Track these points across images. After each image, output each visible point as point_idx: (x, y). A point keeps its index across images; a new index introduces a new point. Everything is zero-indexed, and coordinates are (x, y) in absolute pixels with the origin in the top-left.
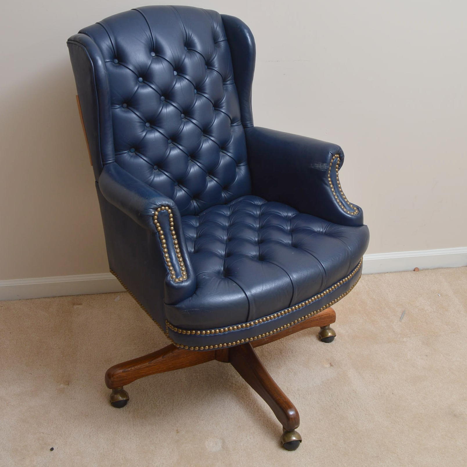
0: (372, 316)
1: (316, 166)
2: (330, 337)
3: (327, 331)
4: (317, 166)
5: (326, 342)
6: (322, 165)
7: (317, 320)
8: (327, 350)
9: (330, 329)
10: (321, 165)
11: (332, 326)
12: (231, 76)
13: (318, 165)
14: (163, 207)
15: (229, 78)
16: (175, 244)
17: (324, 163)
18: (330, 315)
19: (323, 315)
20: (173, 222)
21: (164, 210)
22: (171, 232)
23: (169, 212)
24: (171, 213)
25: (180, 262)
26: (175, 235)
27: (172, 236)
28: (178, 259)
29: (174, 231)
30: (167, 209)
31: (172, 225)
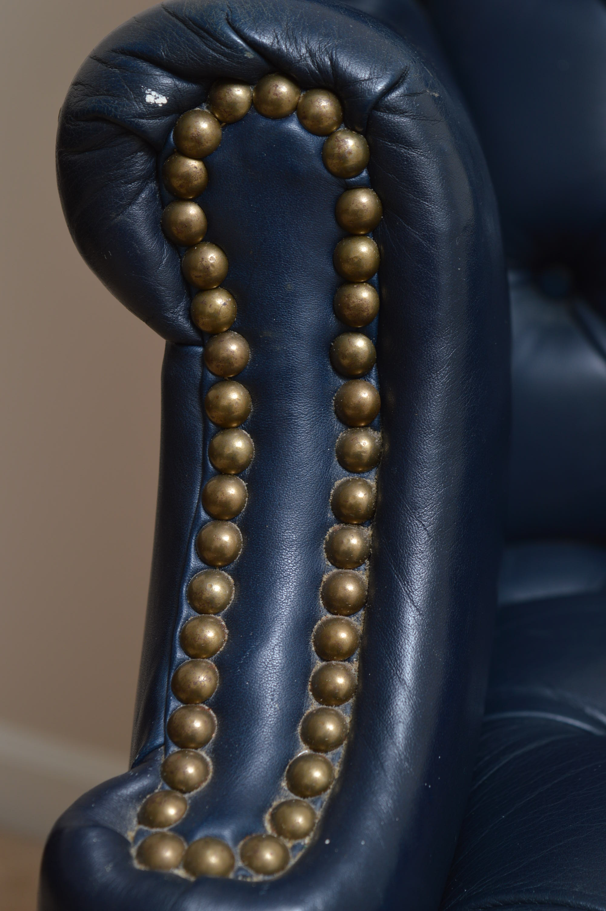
14: (284, 89)
16: (346, 516)
20: (379, 290)
21: (294, 126)
22: (342, 382)
23: (342, 157)
24: (364, 174)
25: (321, 703)
26: (371, 432)
27: (338, 426)
28: (319, 664)
29: (370, 387)
30: (318, 118)
31: (359, 308)
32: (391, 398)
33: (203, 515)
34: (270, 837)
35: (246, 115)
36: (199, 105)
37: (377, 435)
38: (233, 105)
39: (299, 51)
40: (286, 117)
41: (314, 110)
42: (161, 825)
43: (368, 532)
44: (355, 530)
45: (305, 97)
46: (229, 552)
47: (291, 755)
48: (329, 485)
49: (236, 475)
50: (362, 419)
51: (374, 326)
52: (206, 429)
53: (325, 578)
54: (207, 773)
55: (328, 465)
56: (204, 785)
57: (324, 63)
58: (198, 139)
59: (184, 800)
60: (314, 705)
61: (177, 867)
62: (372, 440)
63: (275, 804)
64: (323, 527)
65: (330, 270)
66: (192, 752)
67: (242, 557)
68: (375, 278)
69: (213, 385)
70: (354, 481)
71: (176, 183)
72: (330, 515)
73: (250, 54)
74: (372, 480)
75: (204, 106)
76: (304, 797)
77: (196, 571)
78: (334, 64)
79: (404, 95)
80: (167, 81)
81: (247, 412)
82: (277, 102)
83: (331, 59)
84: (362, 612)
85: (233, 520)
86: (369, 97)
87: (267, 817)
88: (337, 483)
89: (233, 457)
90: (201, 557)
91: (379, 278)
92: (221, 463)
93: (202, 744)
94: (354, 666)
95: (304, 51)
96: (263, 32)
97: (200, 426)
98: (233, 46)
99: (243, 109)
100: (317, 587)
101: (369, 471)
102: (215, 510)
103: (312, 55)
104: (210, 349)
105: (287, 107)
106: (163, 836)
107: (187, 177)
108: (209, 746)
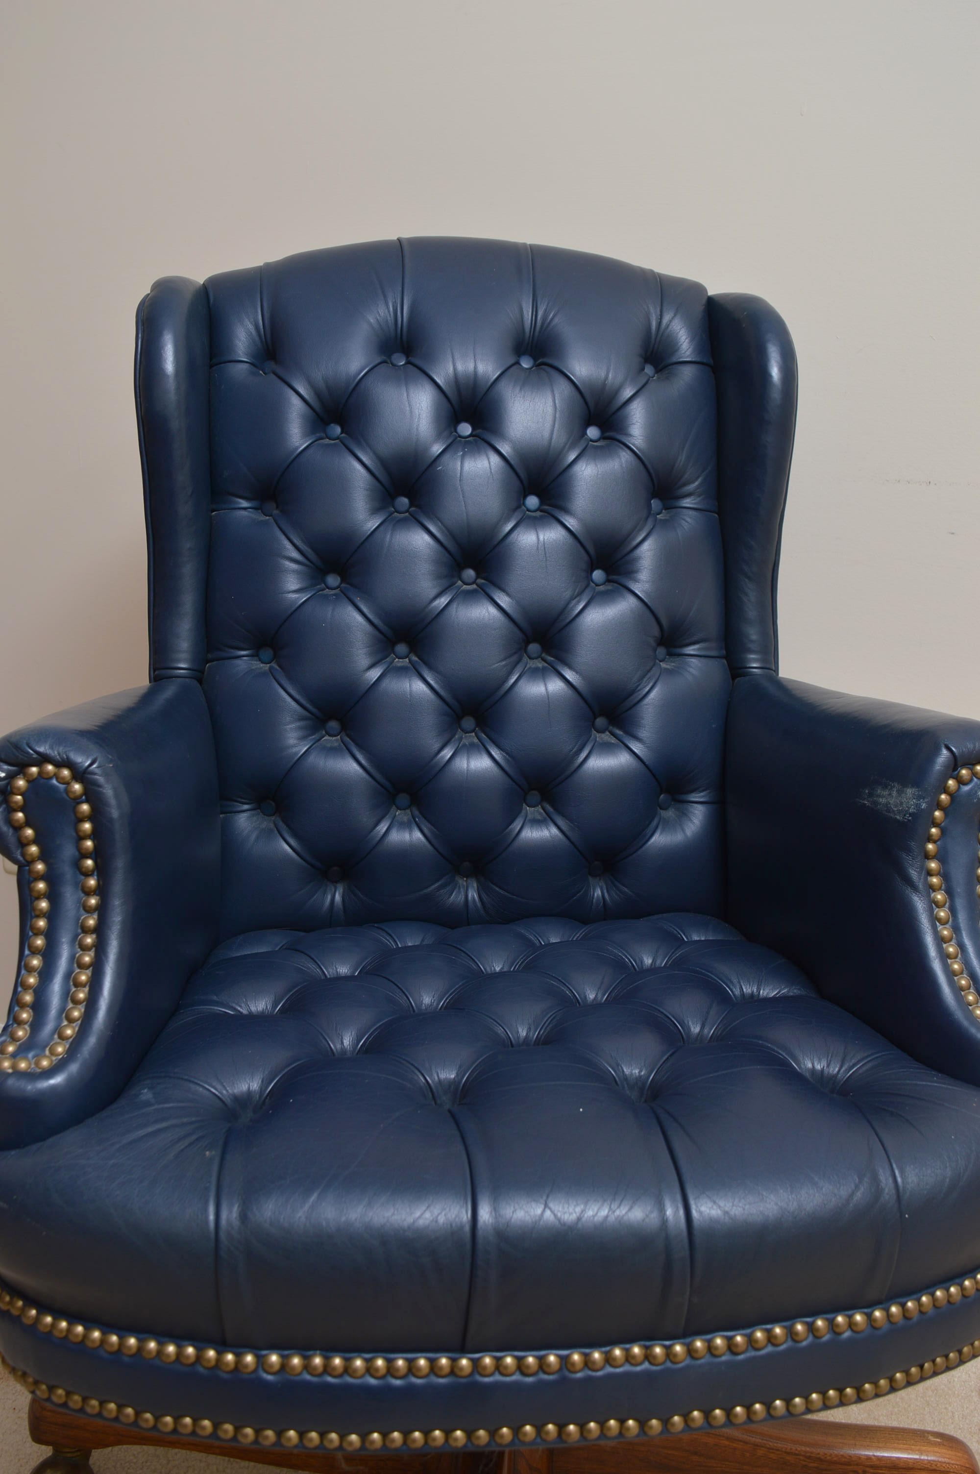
1: (879, 796)
4: (883, 797)
6: (900, 792)
10: (894, 793)
12: (700, 480)
13: (886, 793)
14: (50, 767)
15: (691, 487)
16: (86, 930)
17: (907, 787)
20: (93, 841)
21: (54, 781)
22: (83, 877)
23: (74, 792)
24: (84, 797)
25: (74, 1004)
26: (95, 897)
27: (83, 895)
28: (74, 989)
29: (94, 879)
30: (63, 778)
31: (87, 849)
32: (101, 883)
33: (31, 934)
34: (47, 1057)
35: (36, 779)
36: (19, 774)
37: (98, 898)
38: (32, 775)
39: (54, 753)
40: (51, 778)
41: (62, 775)
42: (7, 1054)
43: (94, 936)
44: (89, 936)
45: (58, 770)
46: (40, 947)
47: (59, 1026)
48: (79, 919)
49: (43, 917)
50: (91, 892)
51: (93, 855)
52: (31, 899)
53: (77, 955)
54: (26, 1034)
55: (78, 910)
56: (25, 1038)
57: (64, 757)
58: (19, 788)
59: (16, 1045)
60: (70, 1005)
61: (9, 1068)
62: (96, 899)
63: (51, 1044)
64: (77, 936)
65: (74, 834)
66: (22, 1026)
67: (45, 949)
68: (92, 837)
69: (32, 882)
70: (88, 917)
71: (12, 805)
72: (80, 931)
73: (35, 756)
74: (96, 916)
75: (21, 775)
76: (63, 1040)
77: (28, 955)
78: (68, 758)
79: (98, 767)
80: (6, 767)
81: (46, 892)
82: (48, 773)
83: (66, 756)
84: (91, 968)
85: (41, 934)
86: (81, 770)
87: (47, 1049)
88: (82, 918)
89: (41, 910)
90: (30, 949)
91: (94, 837)
92: (37, 913)
93: (26, 1023)
94: (87, 989)
95: (56, 753)
96: (40, 747)
97: (29, 898)
98: (28, 753)
99: (35, 776)
100: (74, 959)
101: (95, 912)
102: (35, 931)
103: (59, 754)
104: (31, 867)
105: (52, 774)
106: (6, 1058)
107: (16, 803)
108: (29, 1023)
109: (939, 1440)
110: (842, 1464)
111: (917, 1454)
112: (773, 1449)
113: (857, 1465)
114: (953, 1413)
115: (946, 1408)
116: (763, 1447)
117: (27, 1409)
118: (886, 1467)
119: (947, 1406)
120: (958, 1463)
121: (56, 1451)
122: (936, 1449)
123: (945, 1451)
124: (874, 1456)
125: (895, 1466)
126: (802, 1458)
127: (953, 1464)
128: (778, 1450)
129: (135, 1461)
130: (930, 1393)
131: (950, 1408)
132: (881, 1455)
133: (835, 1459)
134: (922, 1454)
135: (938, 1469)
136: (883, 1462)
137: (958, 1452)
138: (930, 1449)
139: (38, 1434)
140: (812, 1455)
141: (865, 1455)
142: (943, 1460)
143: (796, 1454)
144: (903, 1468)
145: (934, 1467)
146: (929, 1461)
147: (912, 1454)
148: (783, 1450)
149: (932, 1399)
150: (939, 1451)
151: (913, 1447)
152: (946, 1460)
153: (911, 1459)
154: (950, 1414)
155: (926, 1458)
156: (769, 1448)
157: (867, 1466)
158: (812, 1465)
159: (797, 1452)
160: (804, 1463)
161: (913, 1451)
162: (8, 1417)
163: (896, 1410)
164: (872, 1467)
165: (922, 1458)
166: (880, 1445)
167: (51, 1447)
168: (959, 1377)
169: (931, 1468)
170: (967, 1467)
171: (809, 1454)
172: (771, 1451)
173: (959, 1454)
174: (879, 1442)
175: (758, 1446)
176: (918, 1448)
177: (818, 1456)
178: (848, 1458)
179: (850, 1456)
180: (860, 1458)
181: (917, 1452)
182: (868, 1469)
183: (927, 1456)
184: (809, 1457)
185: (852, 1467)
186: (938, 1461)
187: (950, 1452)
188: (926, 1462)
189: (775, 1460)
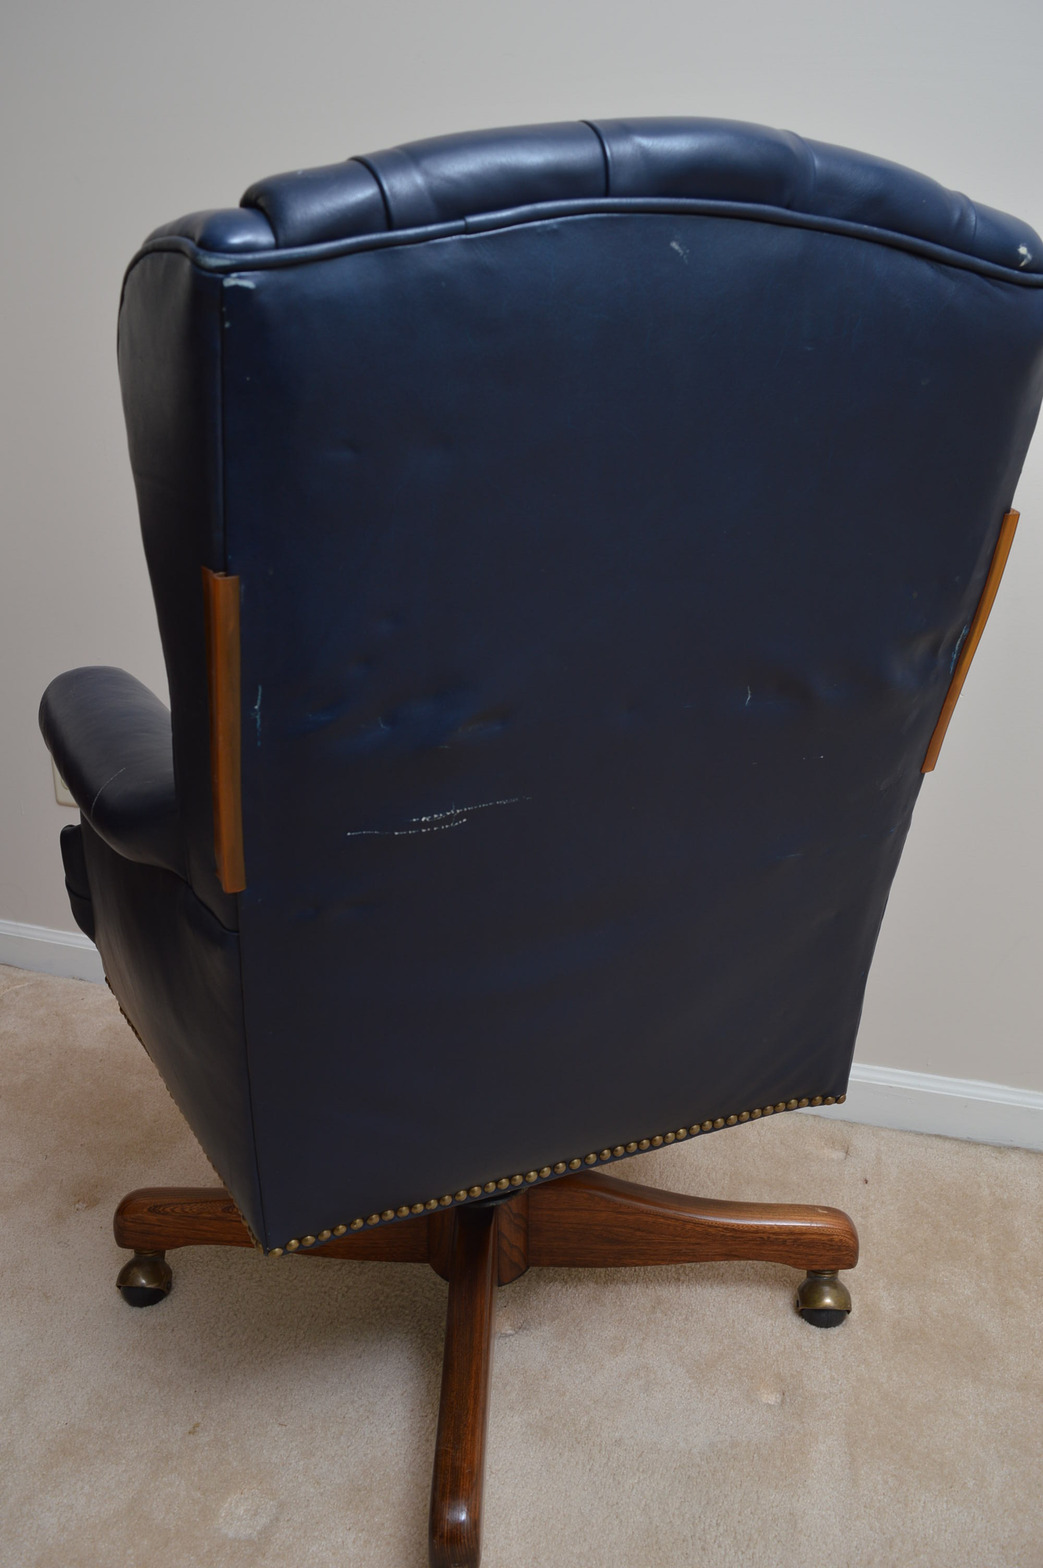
0: (1013, 1287)
2: (827, 1310)
3: (827, 1289)
5: (812, 1322)
7: (784, 1242)
8: (799, 1347)
9: (834, 1284)
11: (845, 1276)
18: (831, 1240)
19: (805, 1234)
109: (826, 1212)
110: (752, 1233)
111: (809, 1223)
112: (698, 1224)
113: (763, 1233)
114: (843, 1197)
115: (837, 1194)
116: (690, 1222)
117: (112, 1227)
118: (784, 1233)
119: (839, 1192)
120: (840, 1228)
121: (138, 1252)
122: (823, 1219)
123: (830, 1219)
124: (776, 1225)
125: (792, 1232)
126: (720, 1229)
127: (836, 1229)
128: (702, 1224)
129: (201, 1260)
130: (826, 1183)
131: (841, 1194)
132: (782, 1224)
133: (746, 1229)
134: (812, 1223)
135: (824, 1233)
136: (783, 1230)
137: (840, 1220)
138: (819, 1219)
139: (122, 1239)
140: (729, 1227)
141: (769, 1225)
142: (829, 1226)
143: (716, 1227)
144: (798, 1234)
145: (822, 1232)
146: (818, 1227)
147: (805, 1223)
148: (707, 1224)
149: (827, 1188)
150: (826, 1219)
151: (806, 1218)
152: (831, 1226)
153: (804, 1226)
154: (841, 1198)
155: (815, 1225)
156: (695, 1224)
157: (771, 1233)
158: (729, 1234)
159: (716, 1225)
160: (722, 1233)
161: (806, 1221)
162: (97, 1234)
163: (799, 1196)
164: (774, 1234)
165: (813, 1225)
166: (781, 1217)
167: (133, 1250)
168: (848, 1171)
169: (819, 1232)
170: (847, 1231)
171: (726, 1226)
172: (697, 1225)
173: (840, 1222)
174: (780, 1215)
175: (687, 1222)
176: (809, 1218)
177: (734, 1227)
178: (756, 1227)
179: (758, 1227)
180: (765, 1228)
181: (809, 1221)
182: (771, 1235)
183: (817, 1223)
184: (726, 1229)
185: (759, 1235)
186: (825, 1227)
187: (834, 1220)
188: (816, 1228)
189: (700, 1232)
